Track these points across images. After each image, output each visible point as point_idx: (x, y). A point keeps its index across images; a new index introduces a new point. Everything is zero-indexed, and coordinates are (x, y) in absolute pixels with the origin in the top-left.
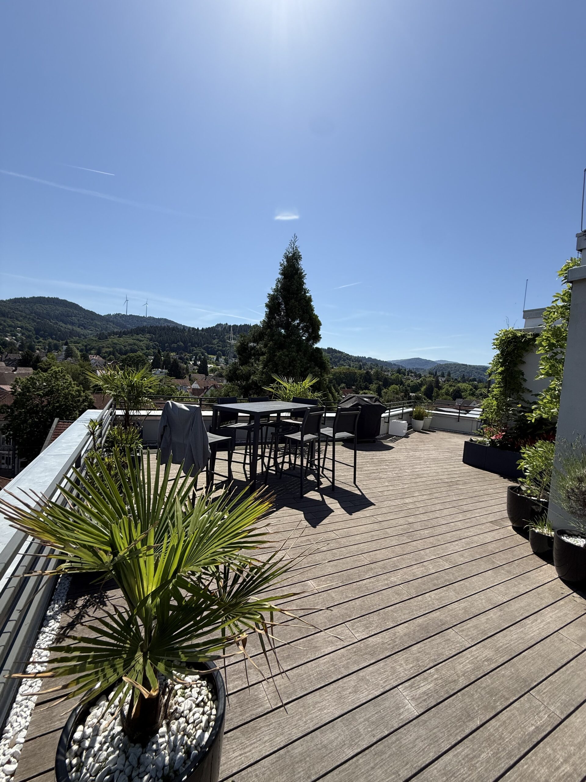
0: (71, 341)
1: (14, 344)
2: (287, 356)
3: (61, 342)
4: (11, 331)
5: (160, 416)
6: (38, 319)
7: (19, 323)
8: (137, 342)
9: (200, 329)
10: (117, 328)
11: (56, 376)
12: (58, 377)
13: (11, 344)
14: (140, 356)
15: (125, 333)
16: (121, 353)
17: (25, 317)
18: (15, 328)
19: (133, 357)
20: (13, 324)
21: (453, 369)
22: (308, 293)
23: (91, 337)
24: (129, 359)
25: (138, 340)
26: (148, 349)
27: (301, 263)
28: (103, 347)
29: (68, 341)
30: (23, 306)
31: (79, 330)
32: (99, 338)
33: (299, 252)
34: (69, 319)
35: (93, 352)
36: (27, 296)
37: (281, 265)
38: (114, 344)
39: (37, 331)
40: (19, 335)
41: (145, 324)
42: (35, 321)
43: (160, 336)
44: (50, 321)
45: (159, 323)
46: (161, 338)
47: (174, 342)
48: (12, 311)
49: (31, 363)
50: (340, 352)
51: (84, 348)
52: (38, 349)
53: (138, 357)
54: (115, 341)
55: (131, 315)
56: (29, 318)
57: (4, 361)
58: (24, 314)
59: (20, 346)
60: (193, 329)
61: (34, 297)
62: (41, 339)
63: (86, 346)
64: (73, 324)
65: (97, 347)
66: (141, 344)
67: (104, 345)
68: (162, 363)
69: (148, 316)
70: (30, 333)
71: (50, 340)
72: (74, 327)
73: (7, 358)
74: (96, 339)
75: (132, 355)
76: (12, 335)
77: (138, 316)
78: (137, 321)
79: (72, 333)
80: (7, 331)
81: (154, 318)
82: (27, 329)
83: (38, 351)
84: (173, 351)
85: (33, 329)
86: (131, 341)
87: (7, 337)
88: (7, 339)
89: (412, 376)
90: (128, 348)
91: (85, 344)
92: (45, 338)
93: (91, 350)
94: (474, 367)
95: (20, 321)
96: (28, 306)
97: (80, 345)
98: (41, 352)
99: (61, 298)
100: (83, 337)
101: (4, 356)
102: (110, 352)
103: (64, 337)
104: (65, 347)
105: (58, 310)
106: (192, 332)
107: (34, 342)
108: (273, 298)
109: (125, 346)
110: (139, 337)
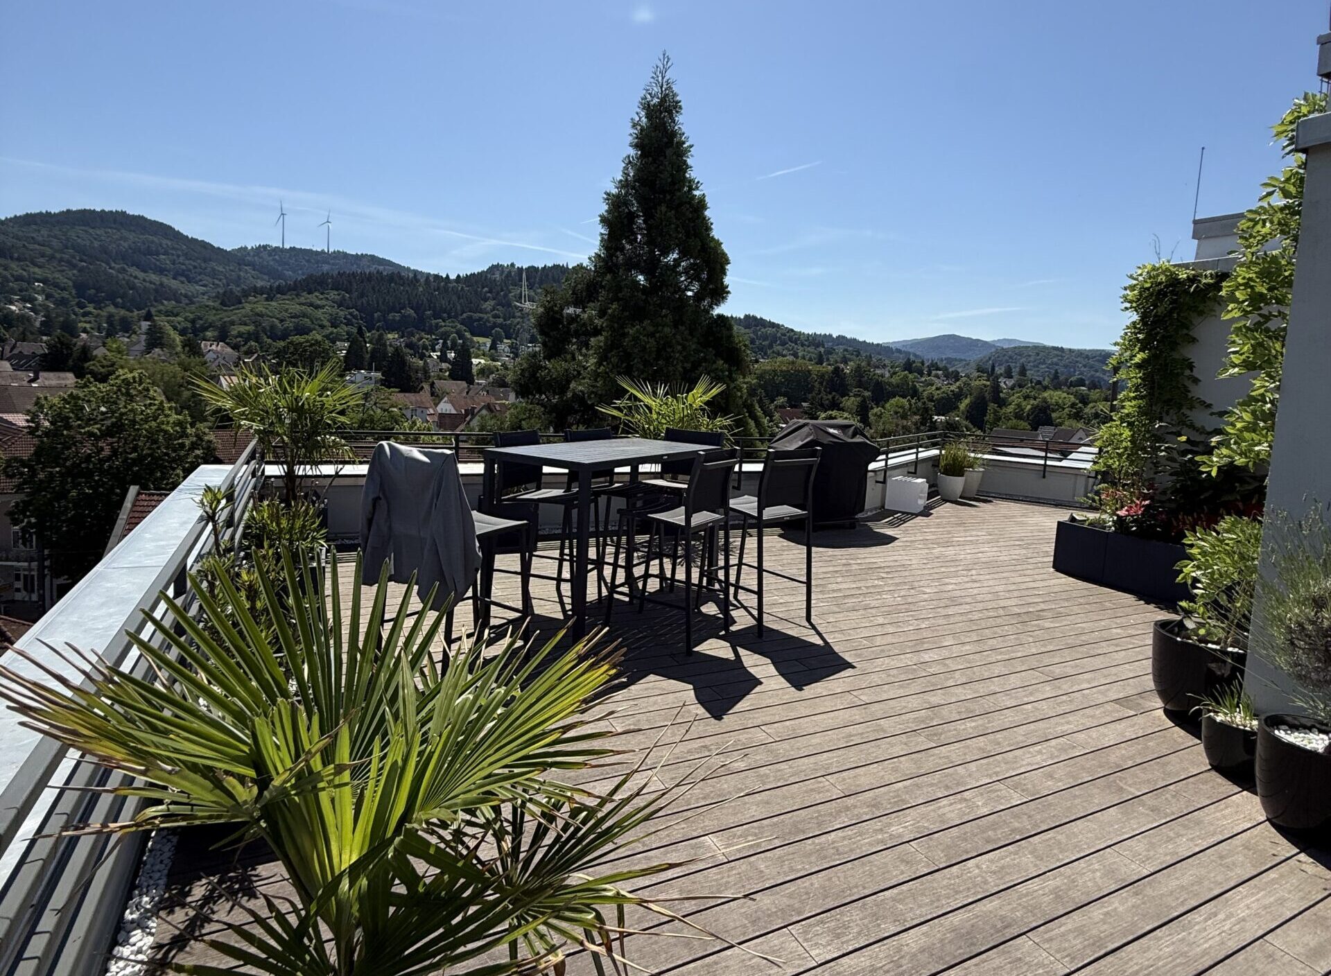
0: (160, 311)
1: (29, 319)
2: (652, 335)
3: (136, 312)
4: (21, 291)
5: (364, 476)
6: (81, 260)
7: (37, 270)
8: (309, 310)
9: (453, 277)
10: (263, 280)
11: (128, 390)
12: (133, 392)
13: (22, 318)
14: (317, 342)
15: (280, 290)
16: (274, 337)
17: (52, 257)
18: (30, 281)
19: (301, 344)
20: (25, 273)
21: (1032, 359)
22: (697, 188)
23: (205, 300)
24: (292, 349)
25: (311, 305)
26: (334, 325)
27: (679, 118)
28: (233, 323)
29: (153, 310)
30: (44, 232)
31: (174, 284)
32: (223, 304)
33: (675, 95)
34: (152, 259)
35: (209, 334)
36: (55, 210)
37: (634, 126)
38: (258, 315)
39: (80, 288)
40: (40, 298)
41: (326, 268)
42: (74, 266)
43: (362, 295)
44: (108, 264)
45: (359, 266)
46: (364, 300)
47: (393, 309)
48: (20, 244)
49: (70, 362)
50: (773, 325)
51: (189, 325)
52: (85, 331)
53: (311, 345)
54: (260, 308)
55: (293, 249)
56: (61, 260)
57: (8, 359)
58: (49, 251)
59: (42, 323)
60: (437, 277)
61: (68, 211)
62: (90, 308)
63: (193, 322)
64: (161, 271)
65: (219, 324)
66: (319, 313)
67: (234, 318)
68: (368, 356)
69: (331, 250)
70: (65, 294)
71: (112, 309)
72: (165, 280)
73: (15, 351)
74: (217, 304)
75: (300, 339)
76: (24, 300)
77: (310, 251)
78: (308, 261)
79: (161, 293)
80: (12, 289)
81: (345, 255)
82: (56, 286)
83: (84, 335)
84: (391, 330)
85: (70, 283)
86: (295, 308)
87: (12, 303)
88: (13, 308)
89: (937, 376)
90: (289, 324)
91: (192, 316)
92: (98, 304)
93: (206, 329)
94: (1081, 354)
95: (40, 267)
96: (56, 231)
97: (179, 319)
98: (92, 336)
99: (131, 212)
100: (185, 301)
101: (7, 348)
102: (249, 333)
103: (142, 301)
104: (145, 325)
105: (126, 239)
106: (434, 285)
107: (75, 314)
108: (616, 203)
109: (282, 321)
110: (314, 298)
